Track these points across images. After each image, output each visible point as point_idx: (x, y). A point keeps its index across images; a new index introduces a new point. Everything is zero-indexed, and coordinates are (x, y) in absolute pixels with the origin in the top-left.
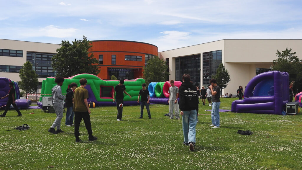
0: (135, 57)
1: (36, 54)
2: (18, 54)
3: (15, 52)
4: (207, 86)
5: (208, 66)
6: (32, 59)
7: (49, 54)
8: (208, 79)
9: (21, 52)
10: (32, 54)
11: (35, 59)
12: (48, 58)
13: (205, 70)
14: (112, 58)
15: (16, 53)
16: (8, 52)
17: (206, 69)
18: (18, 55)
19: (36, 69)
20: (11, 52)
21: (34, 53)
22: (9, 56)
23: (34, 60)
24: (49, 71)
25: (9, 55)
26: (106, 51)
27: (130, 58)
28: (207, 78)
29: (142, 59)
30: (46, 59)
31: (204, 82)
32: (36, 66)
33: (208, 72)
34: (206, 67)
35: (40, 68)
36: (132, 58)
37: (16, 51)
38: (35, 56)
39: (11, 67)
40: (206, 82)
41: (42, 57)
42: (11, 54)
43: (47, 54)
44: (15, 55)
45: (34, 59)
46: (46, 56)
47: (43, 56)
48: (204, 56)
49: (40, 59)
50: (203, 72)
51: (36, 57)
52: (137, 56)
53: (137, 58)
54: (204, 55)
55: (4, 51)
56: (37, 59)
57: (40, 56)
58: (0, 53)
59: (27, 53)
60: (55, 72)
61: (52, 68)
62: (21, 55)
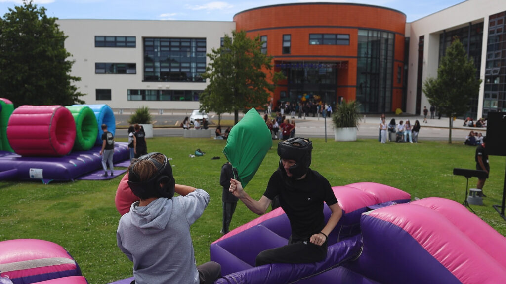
0: (334, 37)
1: (160, 42)
3: (123, 40)
4: (492, 102)
5: (499, 52)
6: (154, 51)
7: (182, 40)
8: (496, 85)
9: (133, 40)
10: (154, 42)
11: (159, 50)
12: (180, 47)
13: (492, 61)
14: (284, 41)
15: (126, 42)
16: (113, 40)
17: (493, 58)
18: (128, 44)
19: (161, 67)
20: (118, 40)
21: (156, 40)
22: (115, 46)
23: (157, 51)
24: (183, 70)
26: (273, 26)
27: (322, 40)
28: (494, 82)
29: (349, 40)
30: (178, 49)
31: (487, 92)
32: (161, 63)
33: (498, 66)
34: (494, 53)
35: (167, 65)
36: (326, 39)
37: (126, 37)
38: (159, 45)
39: (119, 66)
40: (491, 93)
41: (170, 46)
42: (118, 44)
43: (179, 40)
44: (124, 44)
45: (157, 49)
46: (178, 44)
47: (173, 44)
48: (491, 24)
49: (168, 49)
50: (487, 66)
51: (161, 46)
52: (336, 35)
53: (337, 39)
54: (493, 20)
55: (108, 40)
56: (163, 49)
57: (168, 44)
58: (102, 42)
59: (145, 39)
60: (193, 70)
61: (187, 65)
62: (133, 44)
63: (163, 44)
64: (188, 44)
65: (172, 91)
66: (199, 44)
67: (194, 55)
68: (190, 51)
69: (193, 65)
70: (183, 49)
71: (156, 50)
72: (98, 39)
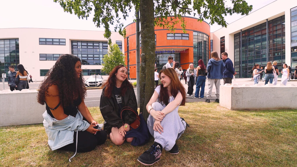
1: (81, 43)
2: (60, 42)
3: (58, 40)
6: (77, 48)
7: (94, 42)
9: (64, 41)
10: (77, 43)
11: (81, 48)
15: (59, 42)
16: (51, 40)
19: (82, 57)
20: (54, 40)
21: (79, 41)
24: (95, 59)
25: (53, 43)
30: (92, 47)
32: (82, 54)
35: (86, 56)
38: (80, 45)
41: (87, 46)
43: (92, 42)
44: (58, 43)
46: (92, 44)
47: (89, 44)
49: (86, 47)
51: (82, 46)
55: (48, 40)
56: (83, 47)
57: (86, 44)
58: (44, 42)
59: (72, 41)
60: (101, 59)
61: (98, 56)
62: (64, 43)
63: (83, 44)
64: (98, 45)
65: (88, 70)
66: (104, 45)
67: (101, 50)
68: (99, 48)
69: (101, 56)
70: (95, 47)
71: (79, 48)
72: (41, 40)
